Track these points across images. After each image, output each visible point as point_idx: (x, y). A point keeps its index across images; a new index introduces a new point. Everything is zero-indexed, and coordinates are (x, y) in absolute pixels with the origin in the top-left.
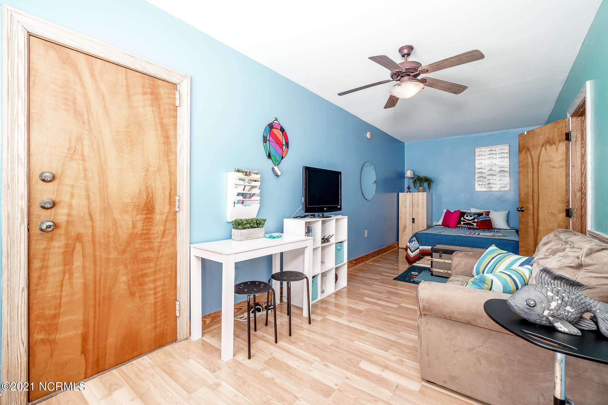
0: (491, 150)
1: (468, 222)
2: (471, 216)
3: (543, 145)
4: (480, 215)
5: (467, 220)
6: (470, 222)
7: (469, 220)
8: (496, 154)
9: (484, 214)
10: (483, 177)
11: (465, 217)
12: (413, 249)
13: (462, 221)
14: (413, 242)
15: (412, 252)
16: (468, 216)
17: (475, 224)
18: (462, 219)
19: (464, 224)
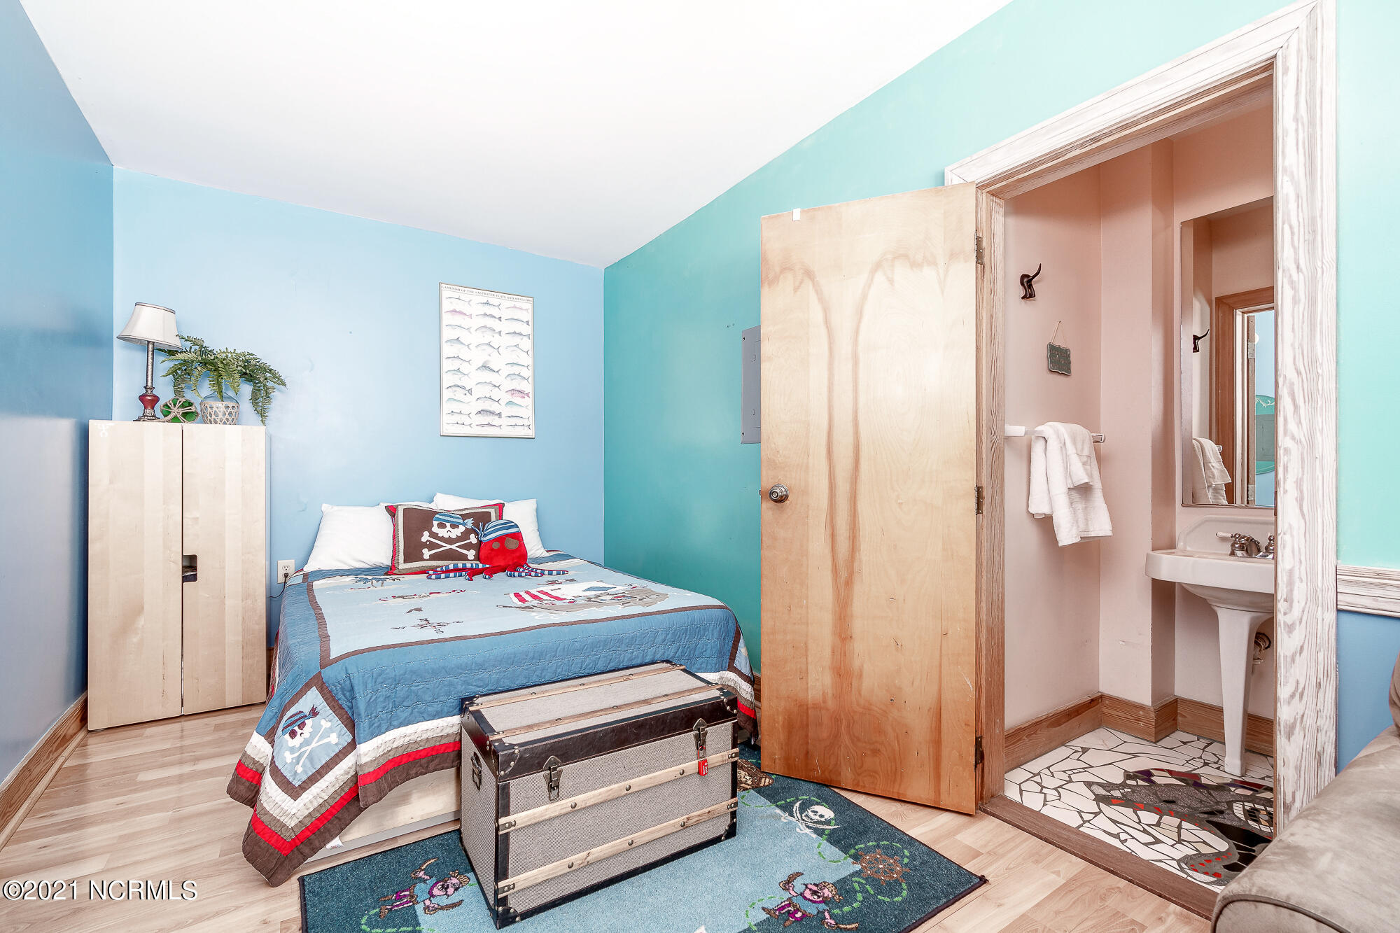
0: (487, 303)
1: (448, 547)
2: (454, 526)
3: (878, 266)
4: (481, 518)
5: (443, 539)
6: (453, 547)
7: (450, 541)
8: (500, 319)
9: (492, 511)
10: (463, 388)
11: (435, 529)
12: (298, 773)
13: (424, 545)
14: (302, 726)
15: (294, 791)
16: (445, 527)
17: (471, 554)
18: (426, 537)
19: (432, 558)
